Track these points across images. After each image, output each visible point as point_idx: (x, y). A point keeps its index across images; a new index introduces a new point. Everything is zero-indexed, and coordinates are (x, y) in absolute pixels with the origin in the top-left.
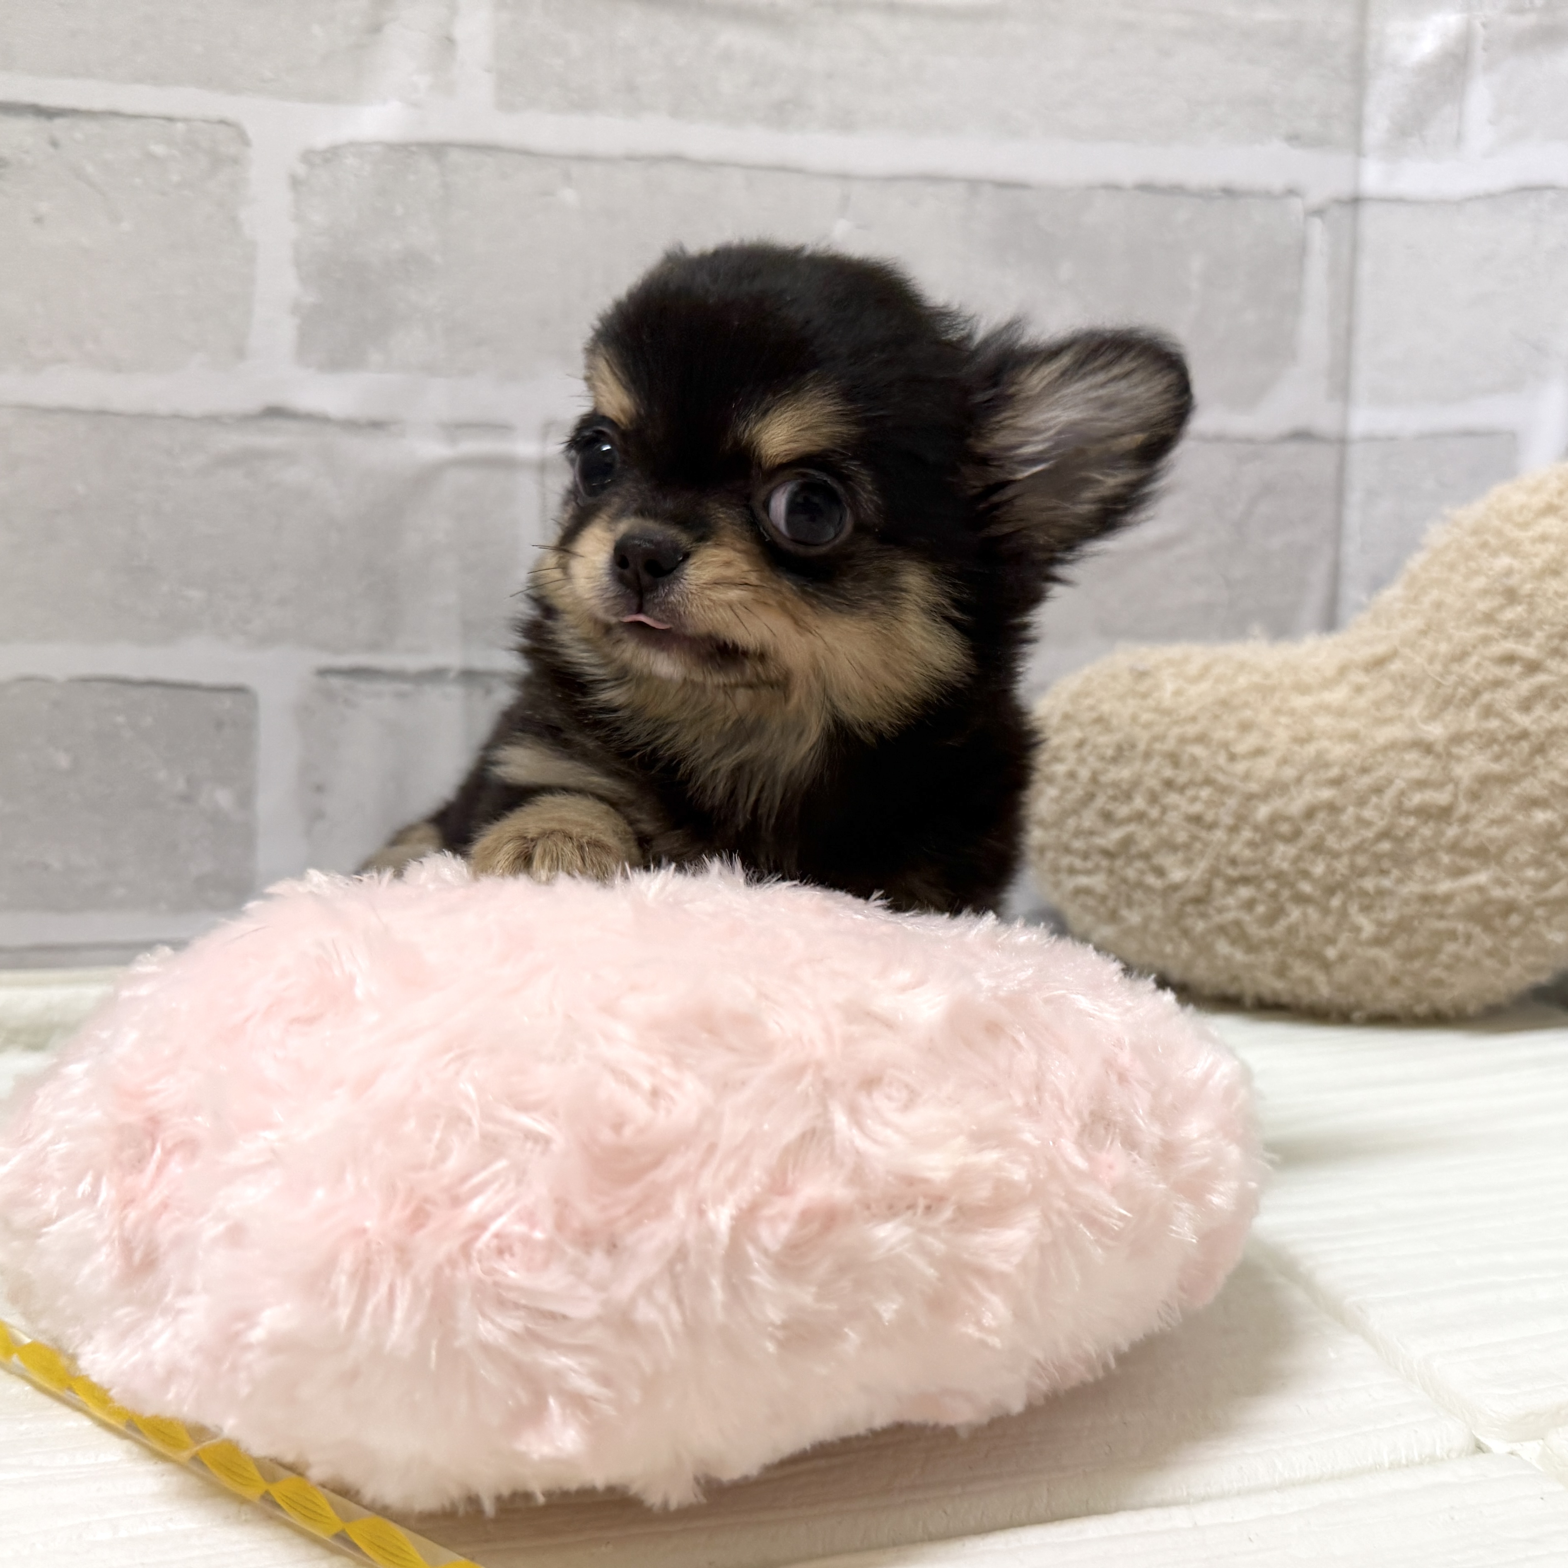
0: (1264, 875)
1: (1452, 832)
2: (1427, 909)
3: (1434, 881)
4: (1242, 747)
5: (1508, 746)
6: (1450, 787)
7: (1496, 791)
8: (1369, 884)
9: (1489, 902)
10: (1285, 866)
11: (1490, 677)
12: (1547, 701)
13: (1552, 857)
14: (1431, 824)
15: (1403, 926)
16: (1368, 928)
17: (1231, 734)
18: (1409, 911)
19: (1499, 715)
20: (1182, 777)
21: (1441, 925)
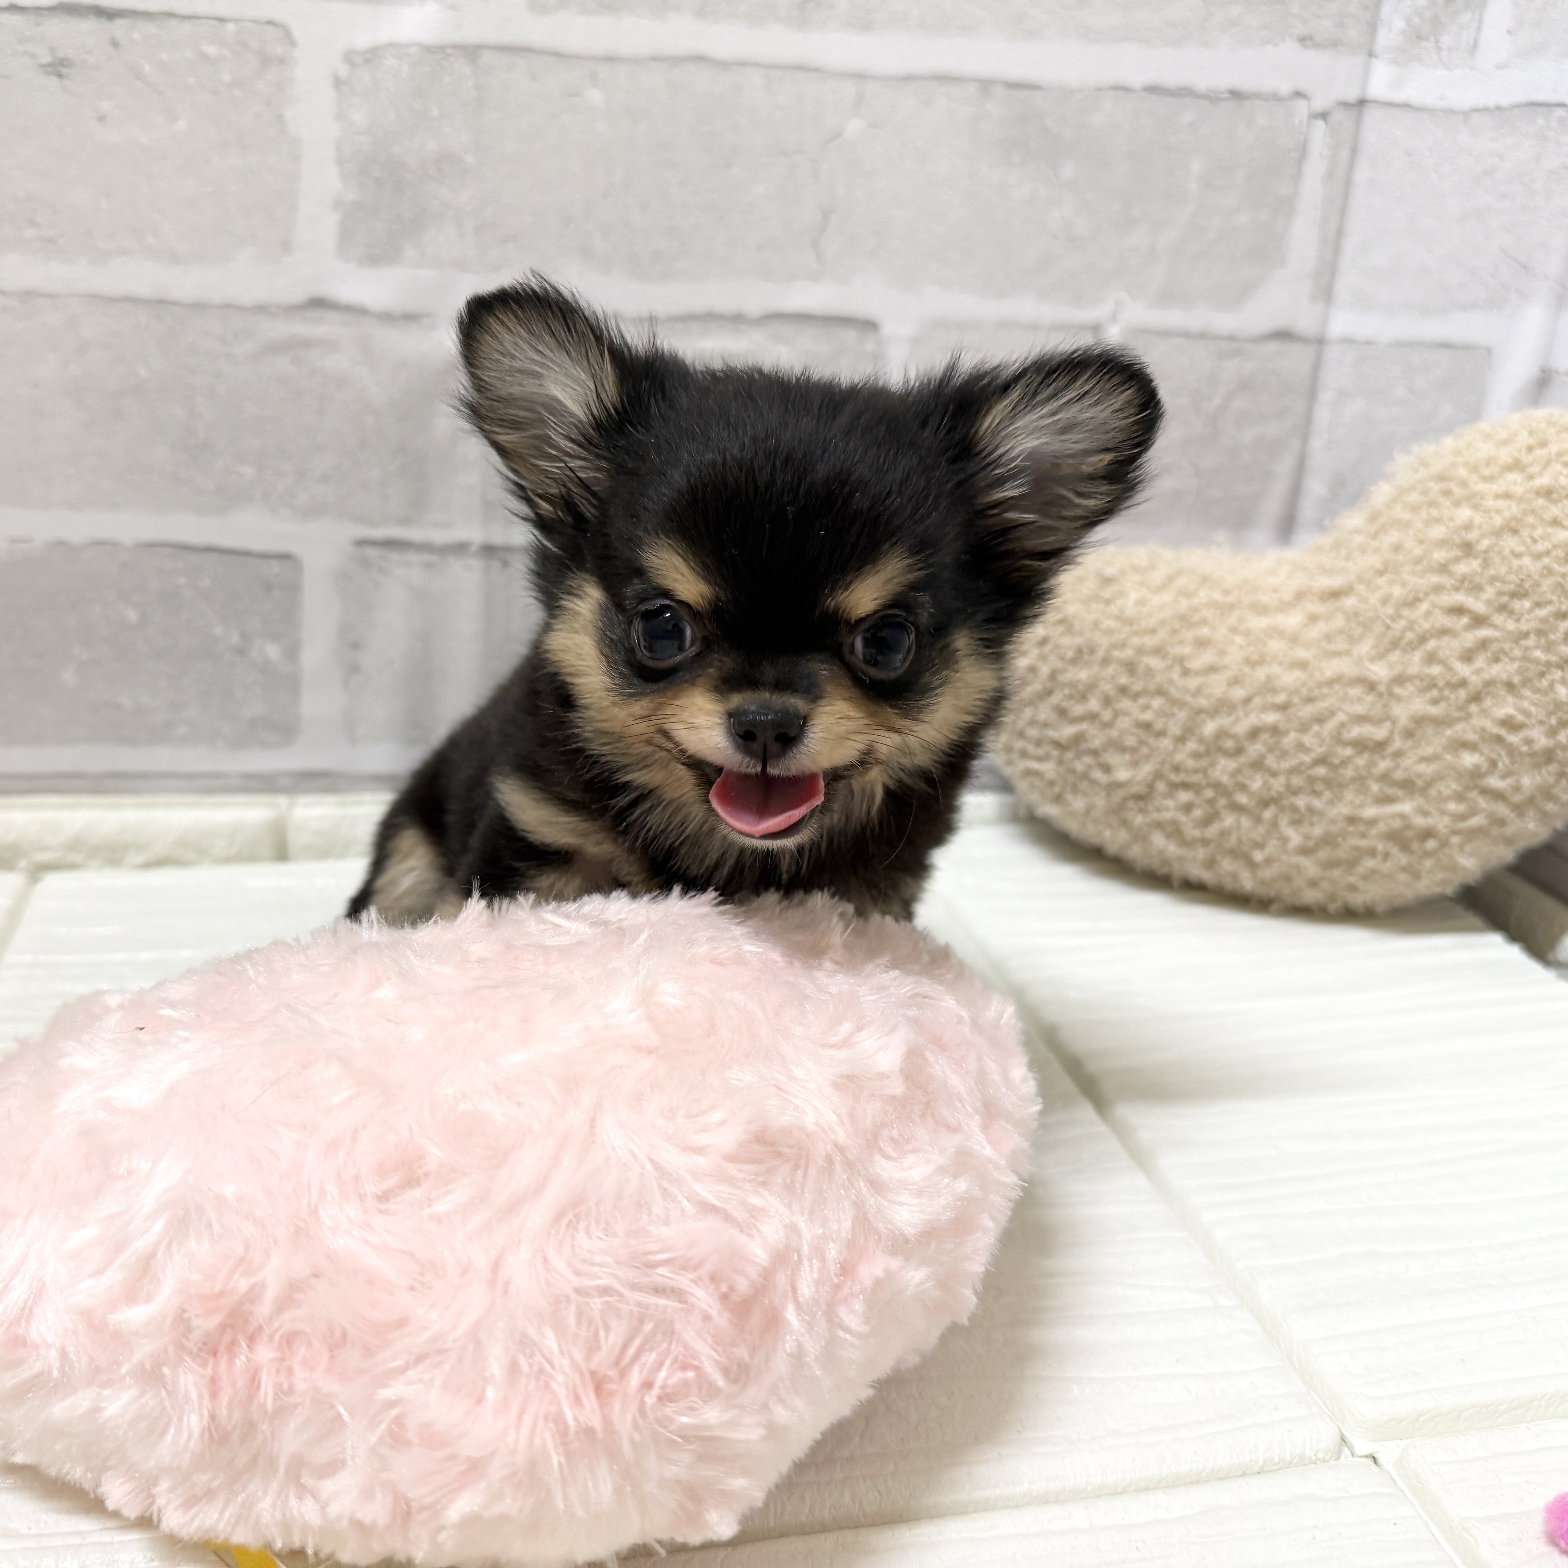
0: (1204, 782)
1: (1384, 765)
2: (1351, 829)
3: (1361, 806)
4: (1195, 664)
5: (1447, 692)
6: (1388, 724)
7: (1430, 731)
8: (1301, 802)
9: (1408, 827)
10: (1225, 779)
11: (1437, 625)
12: (1489, 654)
13: (1474, 794)
14: (1366, 756)
15: (1329, 840)
16: (1295, 838)
17: (1187, 650)
18: (1334, 829)
19: (1442, 662)
20: (1137, 687)
21: (1363, 843)
